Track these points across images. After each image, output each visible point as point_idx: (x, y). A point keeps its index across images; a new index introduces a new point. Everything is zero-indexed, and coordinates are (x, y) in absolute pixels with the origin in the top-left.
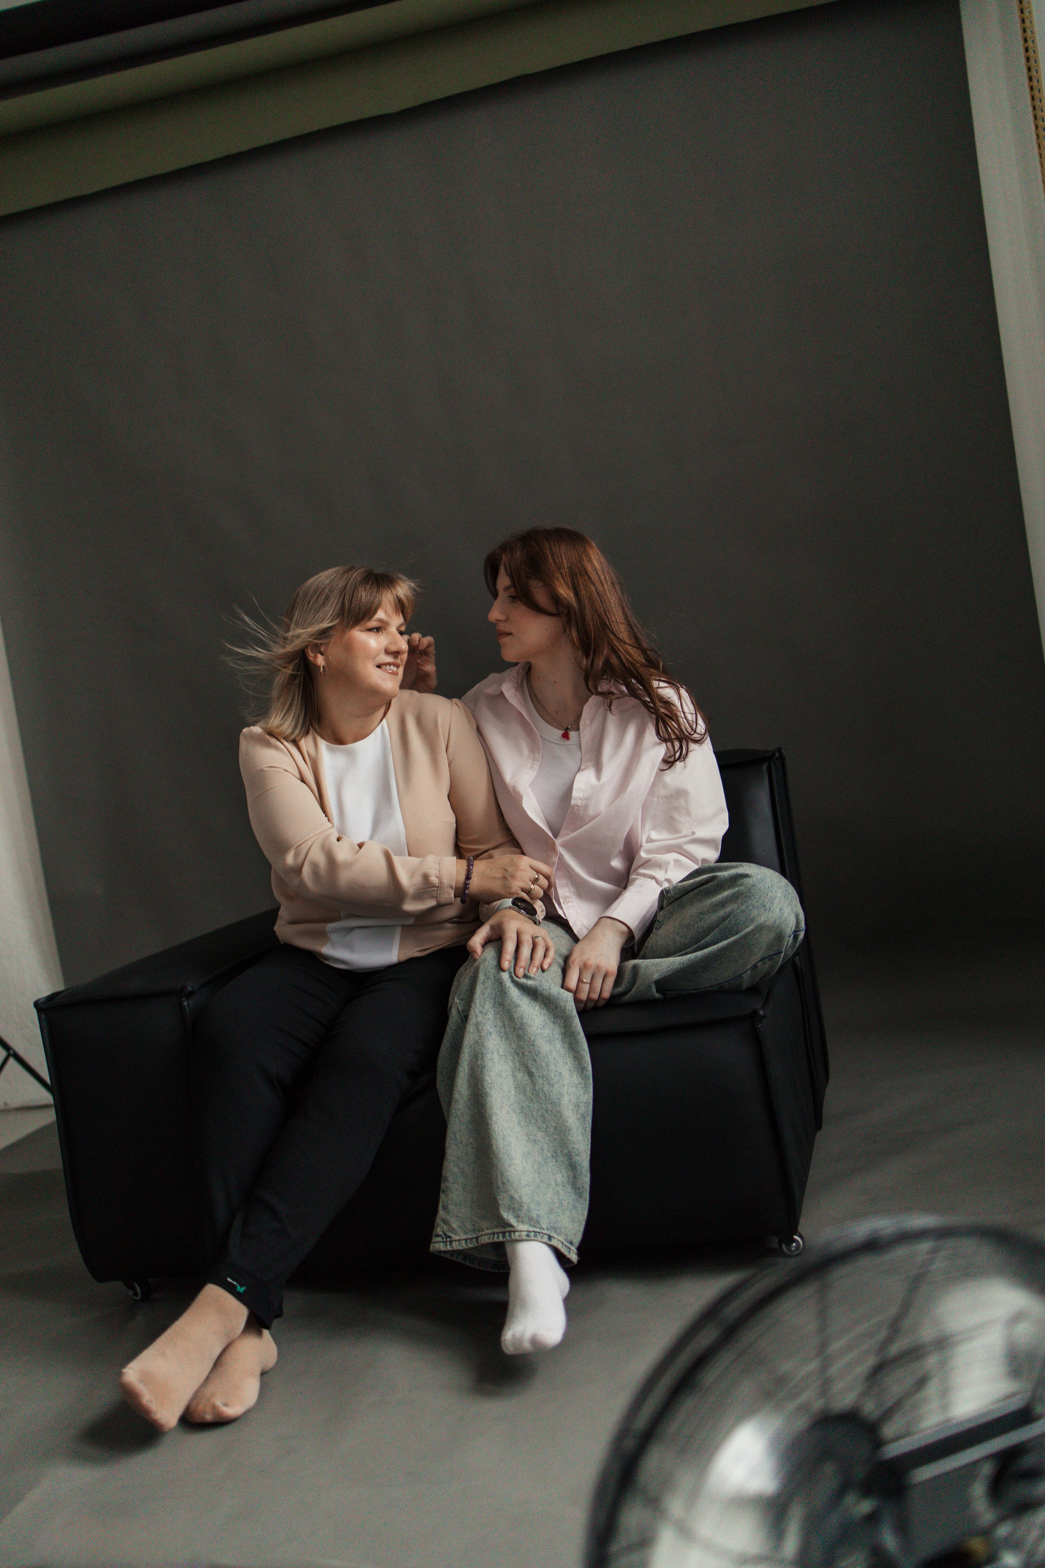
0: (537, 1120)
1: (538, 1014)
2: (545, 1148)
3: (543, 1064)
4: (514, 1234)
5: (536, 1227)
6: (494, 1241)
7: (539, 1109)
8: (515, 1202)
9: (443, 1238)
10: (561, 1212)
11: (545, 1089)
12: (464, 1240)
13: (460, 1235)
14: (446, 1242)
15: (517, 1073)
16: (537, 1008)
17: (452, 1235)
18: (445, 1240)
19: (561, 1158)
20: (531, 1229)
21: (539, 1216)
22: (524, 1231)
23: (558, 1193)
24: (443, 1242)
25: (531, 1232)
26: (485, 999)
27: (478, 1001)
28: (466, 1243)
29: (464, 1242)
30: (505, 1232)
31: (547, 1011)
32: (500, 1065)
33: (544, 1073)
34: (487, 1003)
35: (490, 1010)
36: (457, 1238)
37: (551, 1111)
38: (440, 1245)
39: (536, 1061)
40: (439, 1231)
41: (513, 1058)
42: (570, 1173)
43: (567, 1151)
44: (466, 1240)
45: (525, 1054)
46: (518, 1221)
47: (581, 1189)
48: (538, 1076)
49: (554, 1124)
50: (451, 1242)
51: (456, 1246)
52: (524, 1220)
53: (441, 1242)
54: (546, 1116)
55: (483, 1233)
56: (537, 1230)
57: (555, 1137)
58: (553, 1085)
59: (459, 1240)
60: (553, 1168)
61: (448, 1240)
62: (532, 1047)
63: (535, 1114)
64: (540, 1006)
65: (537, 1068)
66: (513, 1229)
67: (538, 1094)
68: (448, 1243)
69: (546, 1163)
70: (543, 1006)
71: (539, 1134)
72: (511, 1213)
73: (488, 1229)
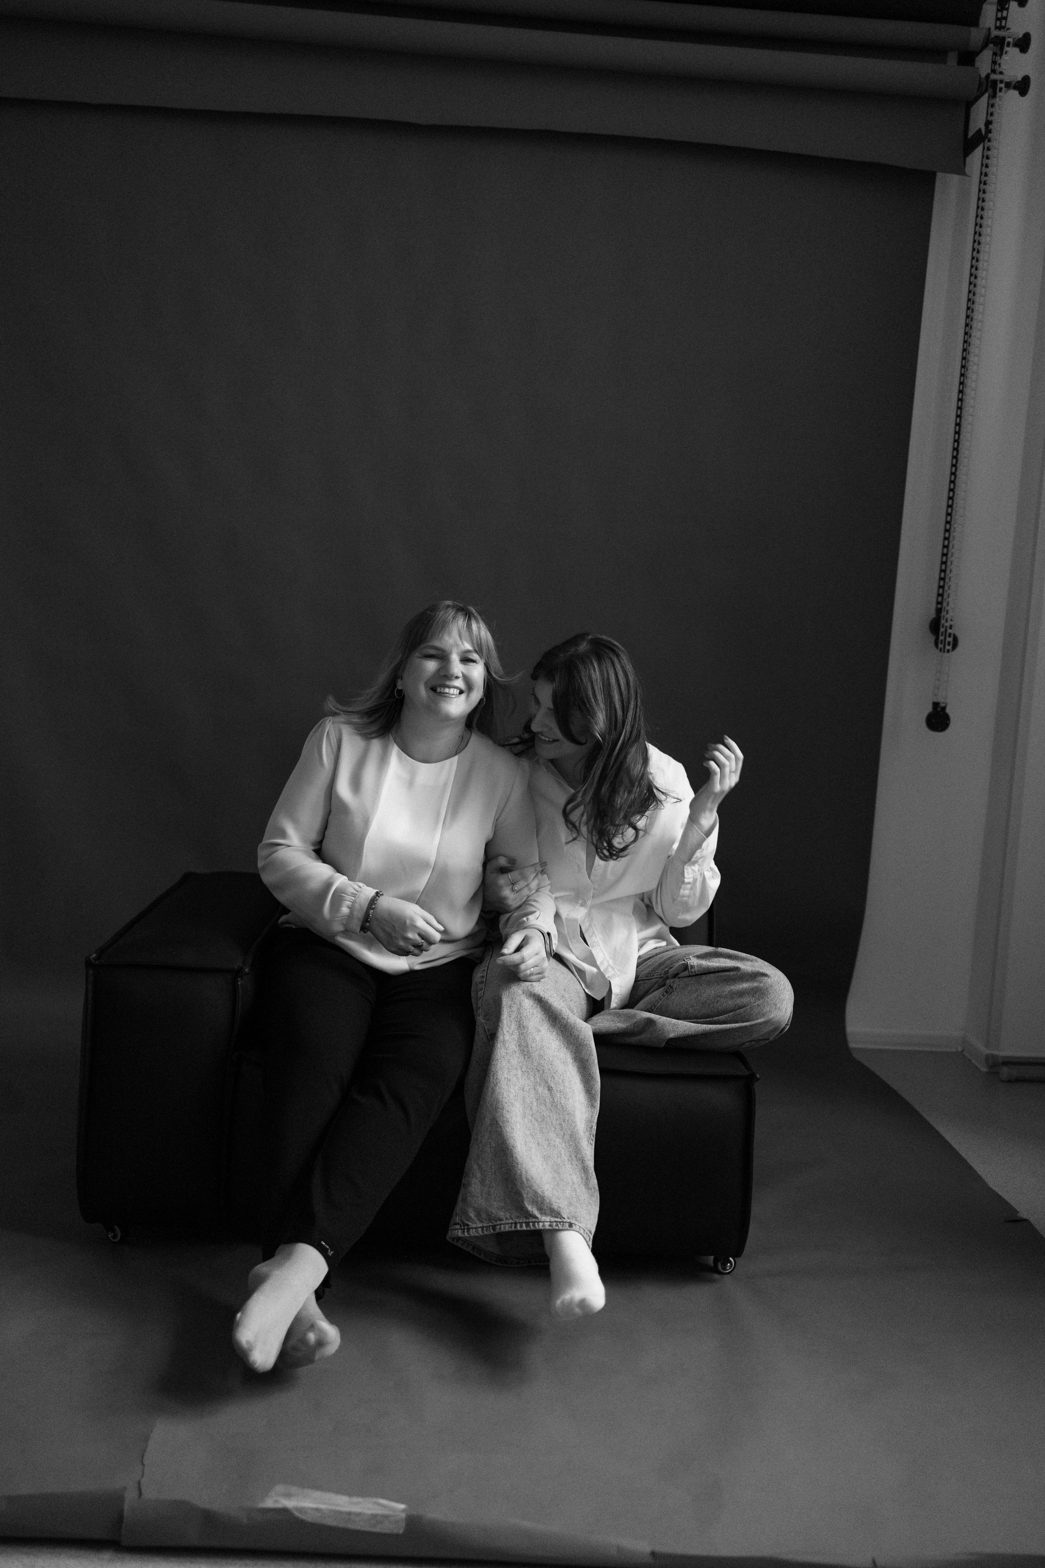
0: (555, 1128)
1: (555, 1039)
2: (562, 1153)
3: (560, 1081)
4: (538, 1225)
5: (557, 1218)
6: (516, 1229)
7: (557, 1118)
8: (539, 1196)
9: (461, 1226)
10: (579, 1205)
11: (562, 1102)
12: (480, 1227)
13: (476, 1224)
14: (464, 1229)
15: (538, 1087)
16: (555, 1033)
17: (470, 1224)
18: (463, 1227)
19: (575, 1162)
20: (553, 1219)
21: (560, 1208)
22: (547, 1222)
23: (575, 1190)
24: (461, 1229)
25: (553, 1222)
26: (512, 1021)
27: (505, 1022)
28: (483, 1230)
29: (480, 1229)
30: (529, 1222)
31: (563, 1037)
32: (524, 1080)
33: (561, 1088)
34: (513, 1024)
35: (516, 1031)
36: (474, 1226)
37: (568, 1121)
38: (458, 1232)
39: (554, 1079)
40: (457, 1220)
41: (534, 1073)
42: (583, 1176)
43: (580, 1156)
44: (482, 1228)
45: (545, 1071)
46: (541, 1214)
47: (593, 1190)
48: (557, 1091)
49: (569, 1132)
50: (468, 1230)
51: (473, 1233)
52: (547, 1212)
53: (459, 1229)
54: (563, 1125)
55: (503, 1222)
56: (558, 1220)
57: (571, 1143)
58: (568, 1099)
59: (476, 1228)
60: (570, 1169)
61: (466, 1227)
62: (551, 1066)
63: (554, 1122)
64: (557, 1033)
65: (556, 1084)
66: (537, 1220)
67: (556, 1106)
68: (466, 1230)
69: (564, 1165)
70: (560, 1033)
71: (558, 1140)
72: (535, 1206)
73: (507, 1219)
